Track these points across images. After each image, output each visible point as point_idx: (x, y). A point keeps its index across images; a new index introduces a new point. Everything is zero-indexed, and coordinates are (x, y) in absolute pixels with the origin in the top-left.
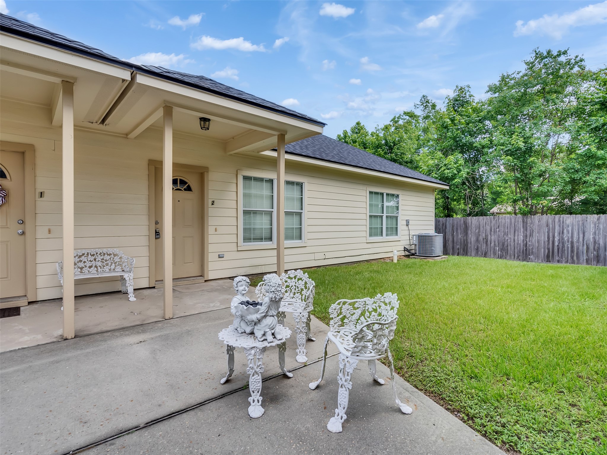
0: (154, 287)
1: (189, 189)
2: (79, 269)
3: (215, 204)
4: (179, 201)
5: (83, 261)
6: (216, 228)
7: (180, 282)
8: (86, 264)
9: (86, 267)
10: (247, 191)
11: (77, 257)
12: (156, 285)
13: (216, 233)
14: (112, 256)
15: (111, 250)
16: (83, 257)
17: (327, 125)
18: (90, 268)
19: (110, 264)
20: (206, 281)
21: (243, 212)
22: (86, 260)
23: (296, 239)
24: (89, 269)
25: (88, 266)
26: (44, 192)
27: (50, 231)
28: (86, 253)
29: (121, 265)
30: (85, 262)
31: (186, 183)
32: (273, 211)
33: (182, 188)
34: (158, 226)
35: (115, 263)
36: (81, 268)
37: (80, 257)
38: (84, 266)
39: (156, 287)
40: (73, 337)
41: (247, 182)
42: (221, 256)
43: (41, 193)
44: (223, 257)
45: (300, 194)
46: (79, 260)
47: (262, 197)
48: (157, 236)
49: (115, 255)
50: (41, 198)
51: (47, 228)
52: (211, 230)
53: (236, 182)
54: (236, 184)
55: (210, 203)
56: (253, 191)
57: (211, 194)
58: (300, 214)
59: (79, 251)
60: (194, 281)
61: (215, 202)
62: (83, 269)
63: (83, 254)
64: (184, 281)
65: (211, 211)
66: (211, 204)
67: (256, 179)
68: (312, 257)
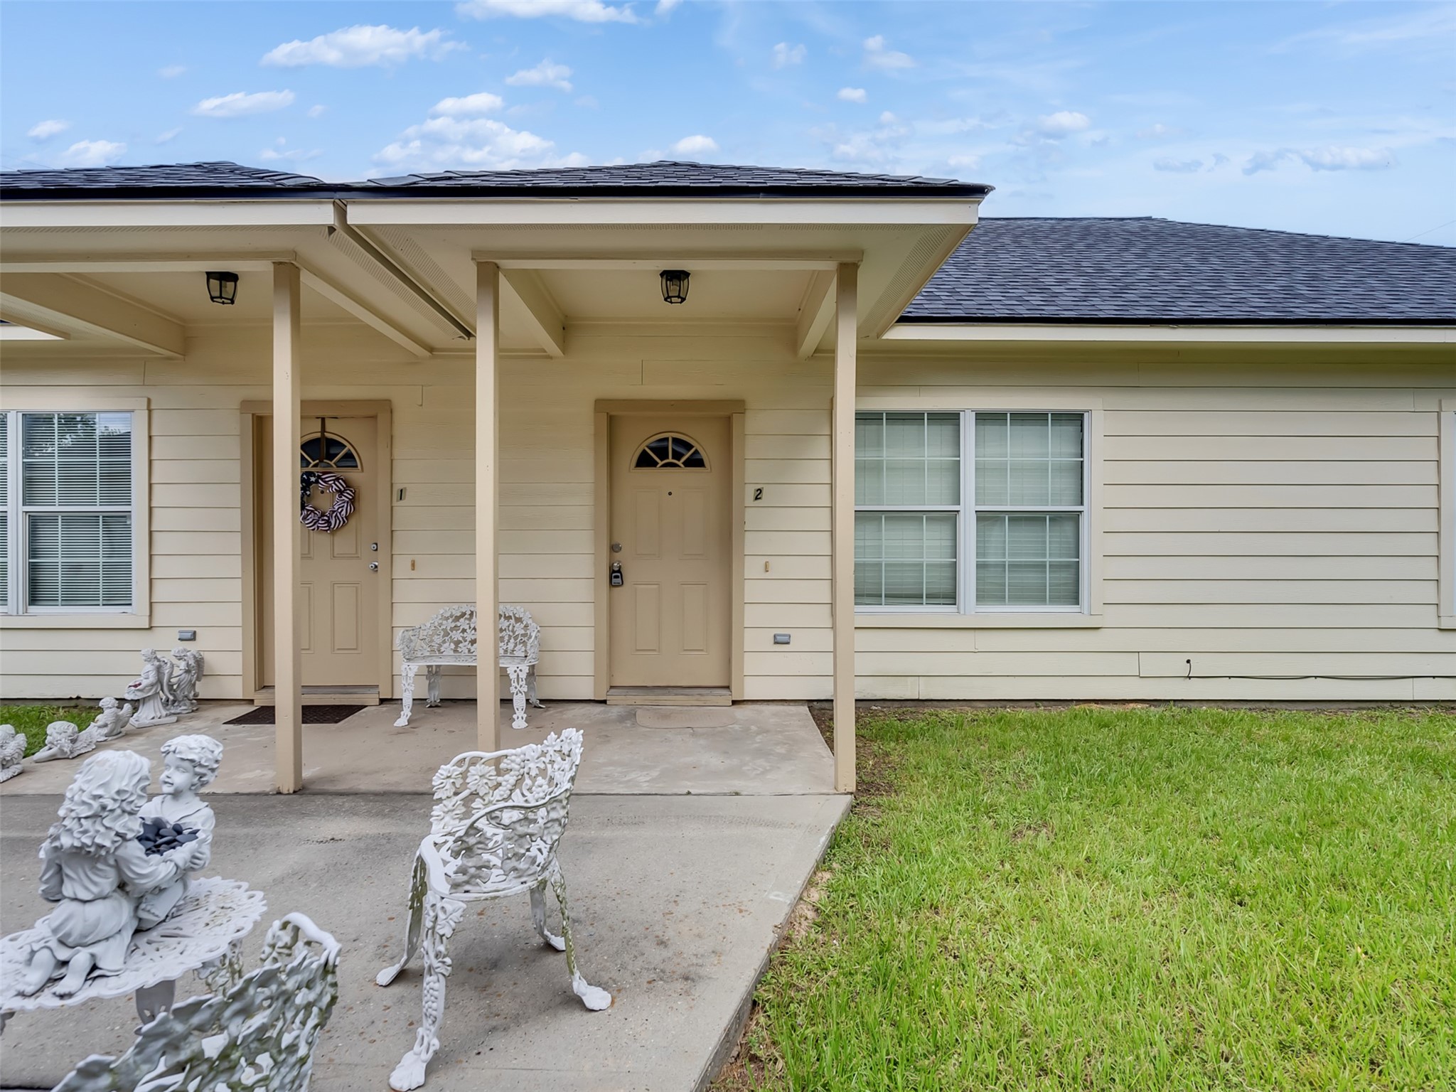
0: (604, 702)
1: (696, 462)
2: (452, 644)
3: (763, 498)
4: (670, 494)
5: (461, 628)
6: (766, 562)
7: (665, 697)
8: (465, 634)
9: (466, 641)
10: (870, 456)
11: (450, 620)
12: (608, 698)
13: (767, 575)
14: (512, 621)
15: (512, 609)
16: (462, 620)
17: (992, 189)
18: (472, 645)
19: (506, 638)
20: (734, 703)
21: (856, 518)
22: (467, 627)
23: (1057, 599)
24: (469, 646)
25: (469, 639)
26: (405, 488)
27: (413, 565)
28: (468, 613)
29: (524, 643)
30: (464, 631)
31: (688, 446)
32: (958, 511)
33: (679, 460)
34: (617, 556)
35: (516, 638)
36: (457, 643)
37: (457, 618)
38: (461, 639)
39: (608, 702)
40: (291, 791)
41: (871, 428)
42: (779, 638)
43: (401, 491)
44: (788, 643)
45: (1074, 449)
46: (453, 625)
47: (918, 469)
48: (614, 580)
49: (519, 620)
50: (401, 502)
51: (410, 558)
52: (751, 568)
53: (829, 433)
54: (828, 438)
55: (750, 492)
56: (888, 455)
57: (752, 472)
58: (1075, 517)
59: (456, 606)
60: (702, 698)
61: (764, 492)
62: (460, 645)
63: (463, 614)
64: (676, 695)
65: (753, 516)
66: (753, 497)
67: (897, 418)
68: (1128, 664)
